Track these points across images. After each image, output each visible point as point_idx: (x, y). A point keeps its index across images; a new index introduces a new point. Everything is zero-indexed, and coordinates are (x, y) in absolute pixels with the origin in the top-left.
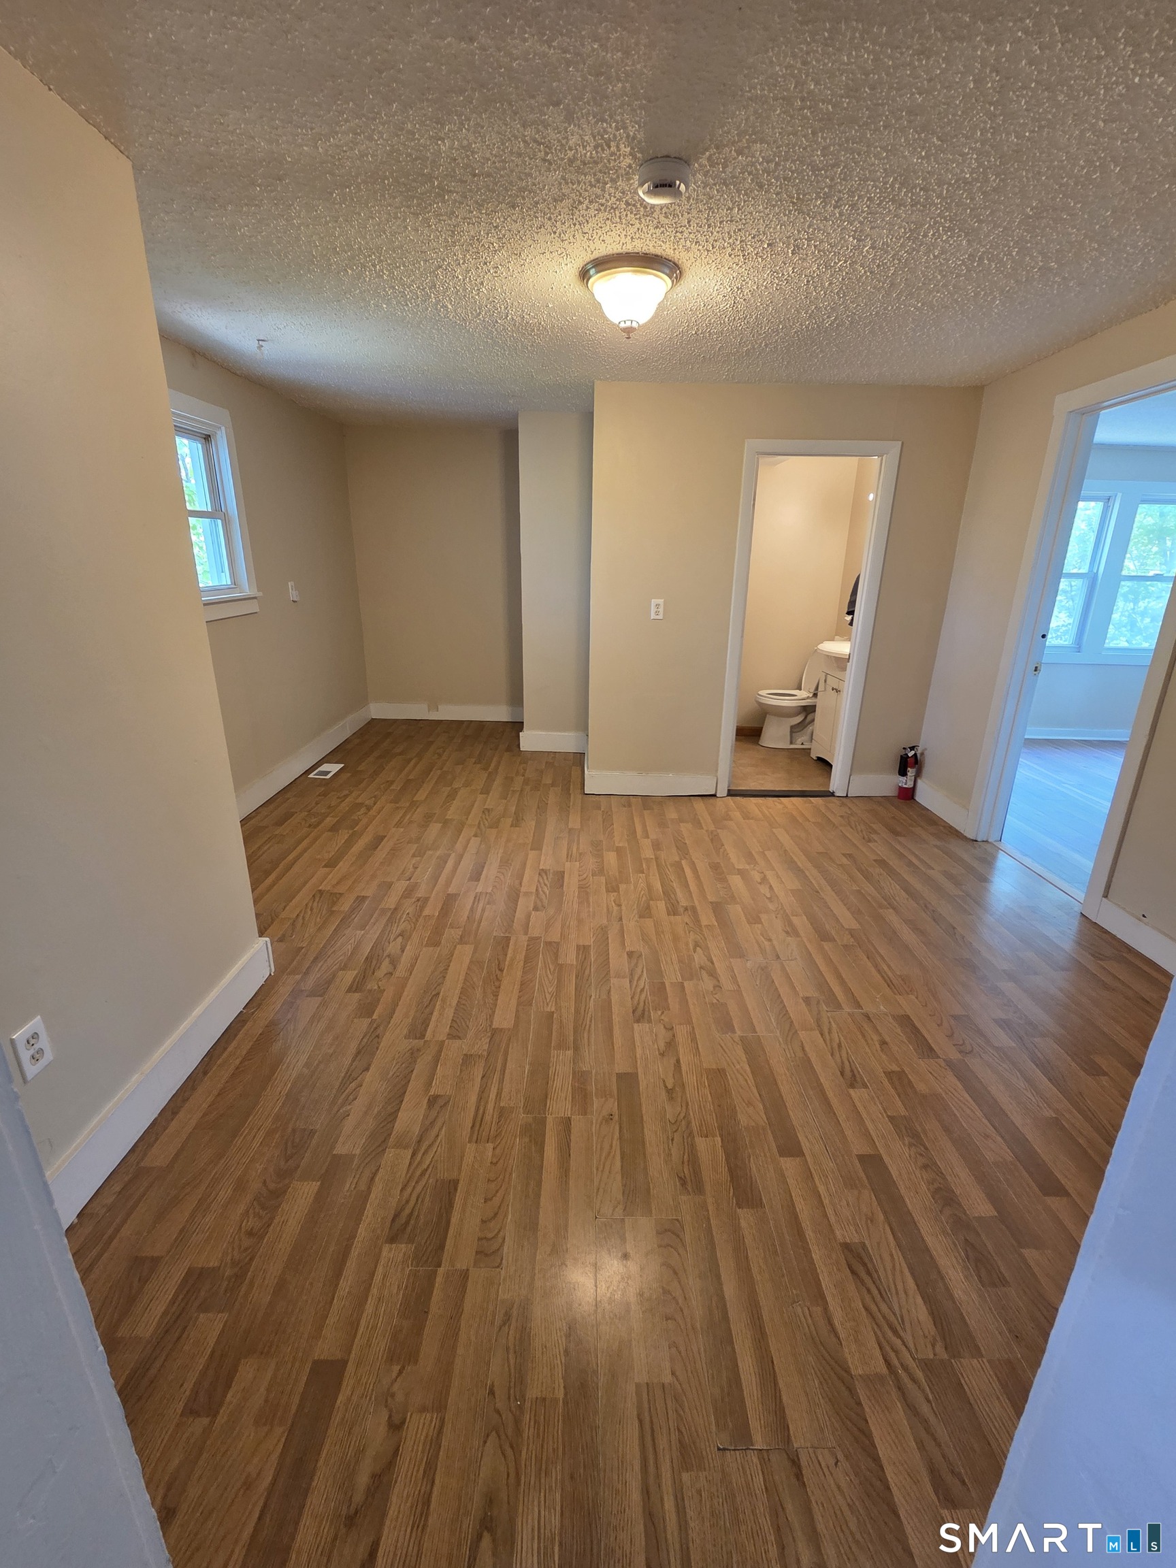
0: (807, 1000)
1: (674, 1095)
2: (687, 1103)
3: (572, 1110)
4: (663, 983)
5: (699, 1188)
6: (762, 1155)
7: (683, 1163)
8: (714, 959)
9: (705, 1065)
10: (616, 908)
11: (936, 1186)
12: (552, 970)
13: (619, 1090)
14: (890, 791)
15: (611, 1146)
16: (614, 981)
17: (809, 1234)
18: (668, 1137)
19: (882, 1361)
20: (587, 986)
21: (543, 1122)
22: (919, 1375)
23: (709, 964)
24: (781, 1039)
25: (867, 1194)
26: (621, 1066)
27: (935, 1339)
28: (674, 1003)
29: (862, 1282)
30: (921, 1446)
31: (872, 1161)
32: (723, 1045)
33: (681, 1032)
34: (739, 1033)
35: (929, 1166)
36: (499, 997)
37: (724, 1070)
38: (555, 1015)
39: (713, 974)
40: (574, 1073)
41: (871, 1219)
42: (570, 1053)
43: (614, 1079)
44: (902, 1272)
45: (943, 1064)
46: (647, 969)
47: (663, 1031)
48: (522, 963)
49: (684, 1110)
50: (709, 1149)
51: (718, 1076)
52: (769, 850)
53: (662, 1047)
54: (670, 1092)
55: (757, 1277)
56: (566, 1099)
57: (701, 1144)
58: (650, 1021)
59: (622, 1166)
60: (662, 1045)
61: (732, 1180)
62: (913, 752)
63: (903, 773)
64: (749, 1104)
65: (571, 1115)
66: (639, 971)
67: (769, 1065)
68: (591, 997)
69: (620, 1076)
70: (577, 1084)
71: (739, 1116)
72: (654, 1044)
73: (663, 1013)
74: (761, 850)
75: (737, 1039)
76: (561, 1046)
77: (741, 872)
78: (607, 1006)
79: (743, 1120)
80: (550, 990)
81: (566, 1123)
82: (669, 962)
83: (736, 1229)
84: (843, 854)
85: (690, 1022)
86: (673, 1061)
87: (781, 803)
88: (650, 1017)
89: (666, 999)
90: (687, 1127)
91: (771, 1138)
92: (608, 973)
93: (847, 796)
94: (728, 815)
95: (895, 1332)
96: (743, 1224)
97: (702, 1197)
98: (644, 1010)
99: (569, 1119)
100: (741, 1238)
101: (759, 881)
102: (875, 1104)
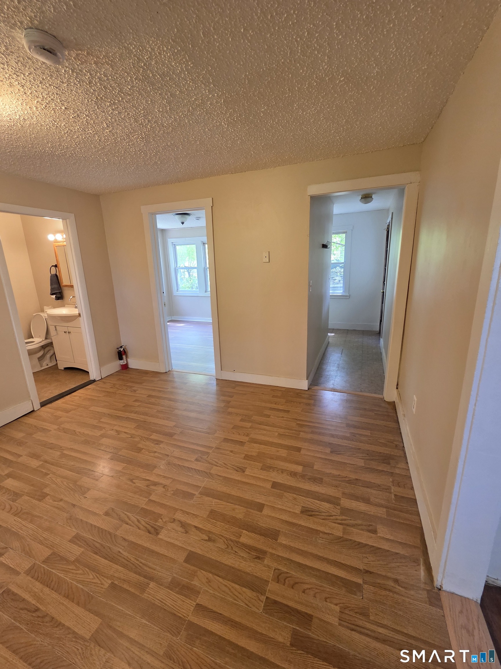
0: (197, 460)
1: (213, 539)
2: (221, 535)
3: (192, 600)
4: (142, 509)
5: (264, 553)
6: (258, 518)
7: (249, 553)
8: (147, 478)
9: (205, 516)
10: (61, 503)
11: (289, 474)
12: (74, 568)
13: (194, 566)
14: (118, 368)
15: (226, 586)
16: (118, 533)
17: (295, 521)
18: (233, 553)
19: (339, 525)
20: (109, 550)
21: (191, 624)
22: (344, 517)
23: (147, 482)
24: (210, 480)
25: (286, 494)
26: (181, 557)
27: (334, 506)
28: (158, 510)
29: (314, 515)
30: (362, 530)
31: (275, 485)
32: (199, 503)
33: (179, 516)
34: (197, 493)
35: (283, 471)
36: (63, 622)
37: (212, 510)
38: (116, 582)
39: (155, 484)
40: (168, 588)
41: (295, 499)
42: (152, 585)
43: (185, 564)
44: (314, 502)
45: (249, 443)
46: (128, 511)
47: (172, 524)
48: (47, 590)
49: (223, 538)
50: (247, 538)
51: (213, 514)
52: (101, 419)
53: (183, 530)
54: (210, 540)
55: (306, 549)
56: (184, 601)
57: (243, 540)
58: (162, 528)
59: (239, 585)
60: (180, 529)
61: (265, 537)
62: (122, 349)
63: (121, 358)
64: (234, 510)
65: (195, 602)
66: (123, 515)
67: (219, 492)
68: (119, 552)
69: (187, 561)
70: (177, 590)
71: (237, 517)
72: (178, 534)
73: (161, 519)
74: (98, 421)
75: (199, 496)
76: (143, 588)
77: (102, 436)
78: (134, 546)
79: (240, 516)
80: (91, 577)
81: (200, 608)
82: (131, 498)
83: (285, 547)
84: (133, 401)
85: (176, 510)
86: (194, 529)
87: (75, 396)
88: (159, 526)
89: (154, 513)
90: (232, 541)
91: (252, 511)
92: (110, 534)
93: (102, 378)
94: (56, 416)
95: (331, 516)
96: (284, 542)
97: (268, 553)
98: (152, 527)
99: (198, 604)
100: (290, 547)
101: (117, 434)
102: (254, 470)
